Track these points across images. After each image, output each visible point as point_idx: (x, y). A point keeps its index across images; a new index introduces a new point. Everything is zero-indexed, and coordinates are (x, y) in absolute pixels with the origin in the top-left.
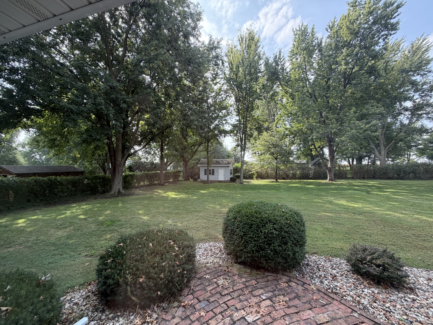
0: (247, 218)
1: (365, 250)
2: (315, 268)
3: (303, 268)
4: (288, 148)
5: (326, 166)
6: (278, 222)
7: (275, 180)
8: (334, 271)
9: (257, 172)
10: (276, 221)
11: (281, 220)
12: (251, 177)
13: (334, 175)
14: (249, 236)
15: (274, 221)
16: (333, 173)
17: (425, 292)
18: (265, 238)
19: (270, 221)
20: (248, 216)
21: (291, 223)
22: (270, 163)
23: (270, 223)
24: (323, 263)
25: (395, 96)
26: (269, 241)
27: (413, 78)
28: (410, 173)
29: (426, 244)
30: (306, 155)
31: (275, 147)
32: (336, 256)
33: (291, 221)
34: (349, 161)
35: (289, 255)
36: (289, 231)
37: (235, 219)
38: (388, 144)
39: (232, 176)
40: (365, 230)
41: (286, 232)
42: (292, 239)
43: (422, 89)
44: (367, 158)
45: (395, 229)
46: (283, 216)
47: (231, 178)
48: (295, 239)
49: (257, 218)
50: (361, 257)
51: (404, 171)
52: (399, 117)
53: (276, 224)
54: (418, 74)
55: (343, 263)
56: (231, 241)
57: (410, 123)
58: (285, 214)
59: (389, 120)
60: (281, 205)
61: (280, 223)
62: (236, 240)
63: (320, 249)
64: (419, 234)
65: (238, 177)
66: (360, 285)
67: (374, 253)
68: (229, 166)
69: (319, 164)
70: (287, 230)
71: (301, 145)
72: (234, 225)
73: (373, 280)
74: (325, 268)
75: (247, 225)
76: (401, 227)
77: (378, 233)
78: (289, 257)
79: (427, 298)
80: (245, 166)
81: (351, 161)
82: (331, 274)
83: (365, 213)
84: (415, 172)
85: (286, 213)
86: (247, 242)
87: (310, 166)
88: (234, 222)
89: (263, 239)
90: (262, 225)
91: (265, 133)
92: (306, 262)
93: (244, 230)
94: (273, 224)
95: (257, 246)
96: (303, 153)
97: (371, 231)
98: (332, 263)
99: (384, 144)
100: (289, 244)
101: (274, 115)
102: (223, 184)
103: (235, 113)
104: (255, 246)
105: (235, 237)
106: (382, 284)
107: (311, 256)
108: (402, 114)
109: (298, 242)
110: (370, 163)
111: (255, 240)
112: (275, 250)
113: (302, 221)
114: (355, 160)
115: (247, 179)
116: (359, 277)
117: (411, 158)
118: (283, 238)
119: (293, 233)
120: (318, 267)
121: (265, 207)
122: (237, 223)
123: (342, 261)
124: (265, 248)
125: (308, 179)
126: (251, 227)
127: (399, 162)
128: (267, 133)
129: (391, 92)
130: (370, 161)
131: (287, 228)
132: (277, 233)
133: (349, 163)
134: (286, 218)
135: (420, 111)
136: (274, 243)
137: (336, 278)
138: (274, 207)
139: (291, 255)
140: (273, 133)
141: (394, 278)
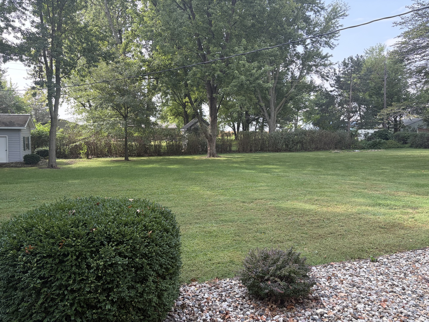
0: (52, 241)
1: (266, 258)
2: (195, 309)
3: (176, 316)
4: (147, 99)
5: (205, 132)
6: (128, 238)
7: (124, 159)
8: (225, 304)
9: (87, 143)
10: (124, 236)
11: (133, 232)
12: (75, 154)
13: (217, 147)
14: (57, 283)
15: (118, 237)
16: (215, 144)
17: (329, 298)
18: (99, 278)
19: (109, 239)
20: (53, 237)
21: (154, 235)
22: (113, 125)
23: (109, 243)
24: (206, 296)
25: (290, 33)
26: (108, 283)
27: (308, 14)
28: (297, 143)
29: (321, 232)
30: (177, 115)
31: (123, 95)
32: (224, 276)
33: (153, 232)
34: (234, 125)
35: (150, 301)
36: (151, 253)
37: (19, 250)
38: (278, 104)
39: (29, 152)
40: (258, 225)
41: (144, 256)
42: (157, 267)
43: (315, 32)
44: (254, 123)
45: (289, 217)
46: (139, 223)
47: (26, 157)
48: (161, 266)
49: (78, 236)
50: (262, 270)
51: (292, 141)
52: (291, 66)
53: (122, 243)
54: (312, 9)
55: (235, 284)
56: (8, 306)
57: (301, 76)
58: (142, 217)
59: (281, 69)
60: (134, 201)
61: (131, 239)
62: (22, 300)
63: (201, 271)
64: (312, 220)
65: (45, 154)
66: (261, 316)
67: (278, 260)
68: (19, 130)
69: (196, 130)
70: (146, 251)
71: (169, 96)
72: (15, 266)
73: (276, 302)
74: (210, 304)
75: (50, 260)
76: (296, 214)
77: (273, 226)
78: (150, 305)
79: (333, 307)
80: (61, 130)
81: (236, 126)
82: (220, 312)
83: (256, 200)
84: (302, 142)
85: (145, 216)
86: (53, 300)
87: (182, 133)
88: (15, 257)
89: (92, 282)
90: (92, 252)
91: (102, 65)
92: (180, 303)
93: (42, 273)
94: (116, 245)
95: (79, 303)
96: (171, 110)
97: (265, 226)
98: (220, 290)
99: (274, 103)
100: (151, 279)
101: (120, 31)
102: (6, 169)
103: (31, 8)
104: (72, 305)
105: (20, 294)
106: (286, 303)
107: (188, 288)
108: (294, 62)
109: (167, 269)
110: (257, 130)
111: (72, 291)
112: (122, 299)
113: (174, 227)
114: (241, 125)
115: (66, 157)
116: (259, 302)
117: (298, 124)
118: (137, 269)
119: (157, 254)
120: (199, 305)
121: (98, 210)
122: (22, 258)
123: (234, 282)
124: (99, 302)
125: (179, 155)
126: (61, 262)
127: (287, 129)
128: (107, 64)
129: (285, 26)
130: (257, 127)
131: (146, 246)
132: (126, 261)
133: (234, 129)
134: (144, 226)
135: (310, 61)
136: (117, 286)
137: (228, 316)
138: (120, 207)
139: (155, 299)
140: (118, 65)
141: (301, 291)
